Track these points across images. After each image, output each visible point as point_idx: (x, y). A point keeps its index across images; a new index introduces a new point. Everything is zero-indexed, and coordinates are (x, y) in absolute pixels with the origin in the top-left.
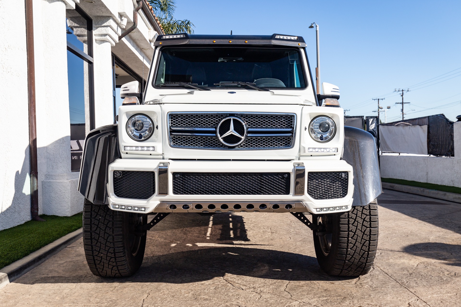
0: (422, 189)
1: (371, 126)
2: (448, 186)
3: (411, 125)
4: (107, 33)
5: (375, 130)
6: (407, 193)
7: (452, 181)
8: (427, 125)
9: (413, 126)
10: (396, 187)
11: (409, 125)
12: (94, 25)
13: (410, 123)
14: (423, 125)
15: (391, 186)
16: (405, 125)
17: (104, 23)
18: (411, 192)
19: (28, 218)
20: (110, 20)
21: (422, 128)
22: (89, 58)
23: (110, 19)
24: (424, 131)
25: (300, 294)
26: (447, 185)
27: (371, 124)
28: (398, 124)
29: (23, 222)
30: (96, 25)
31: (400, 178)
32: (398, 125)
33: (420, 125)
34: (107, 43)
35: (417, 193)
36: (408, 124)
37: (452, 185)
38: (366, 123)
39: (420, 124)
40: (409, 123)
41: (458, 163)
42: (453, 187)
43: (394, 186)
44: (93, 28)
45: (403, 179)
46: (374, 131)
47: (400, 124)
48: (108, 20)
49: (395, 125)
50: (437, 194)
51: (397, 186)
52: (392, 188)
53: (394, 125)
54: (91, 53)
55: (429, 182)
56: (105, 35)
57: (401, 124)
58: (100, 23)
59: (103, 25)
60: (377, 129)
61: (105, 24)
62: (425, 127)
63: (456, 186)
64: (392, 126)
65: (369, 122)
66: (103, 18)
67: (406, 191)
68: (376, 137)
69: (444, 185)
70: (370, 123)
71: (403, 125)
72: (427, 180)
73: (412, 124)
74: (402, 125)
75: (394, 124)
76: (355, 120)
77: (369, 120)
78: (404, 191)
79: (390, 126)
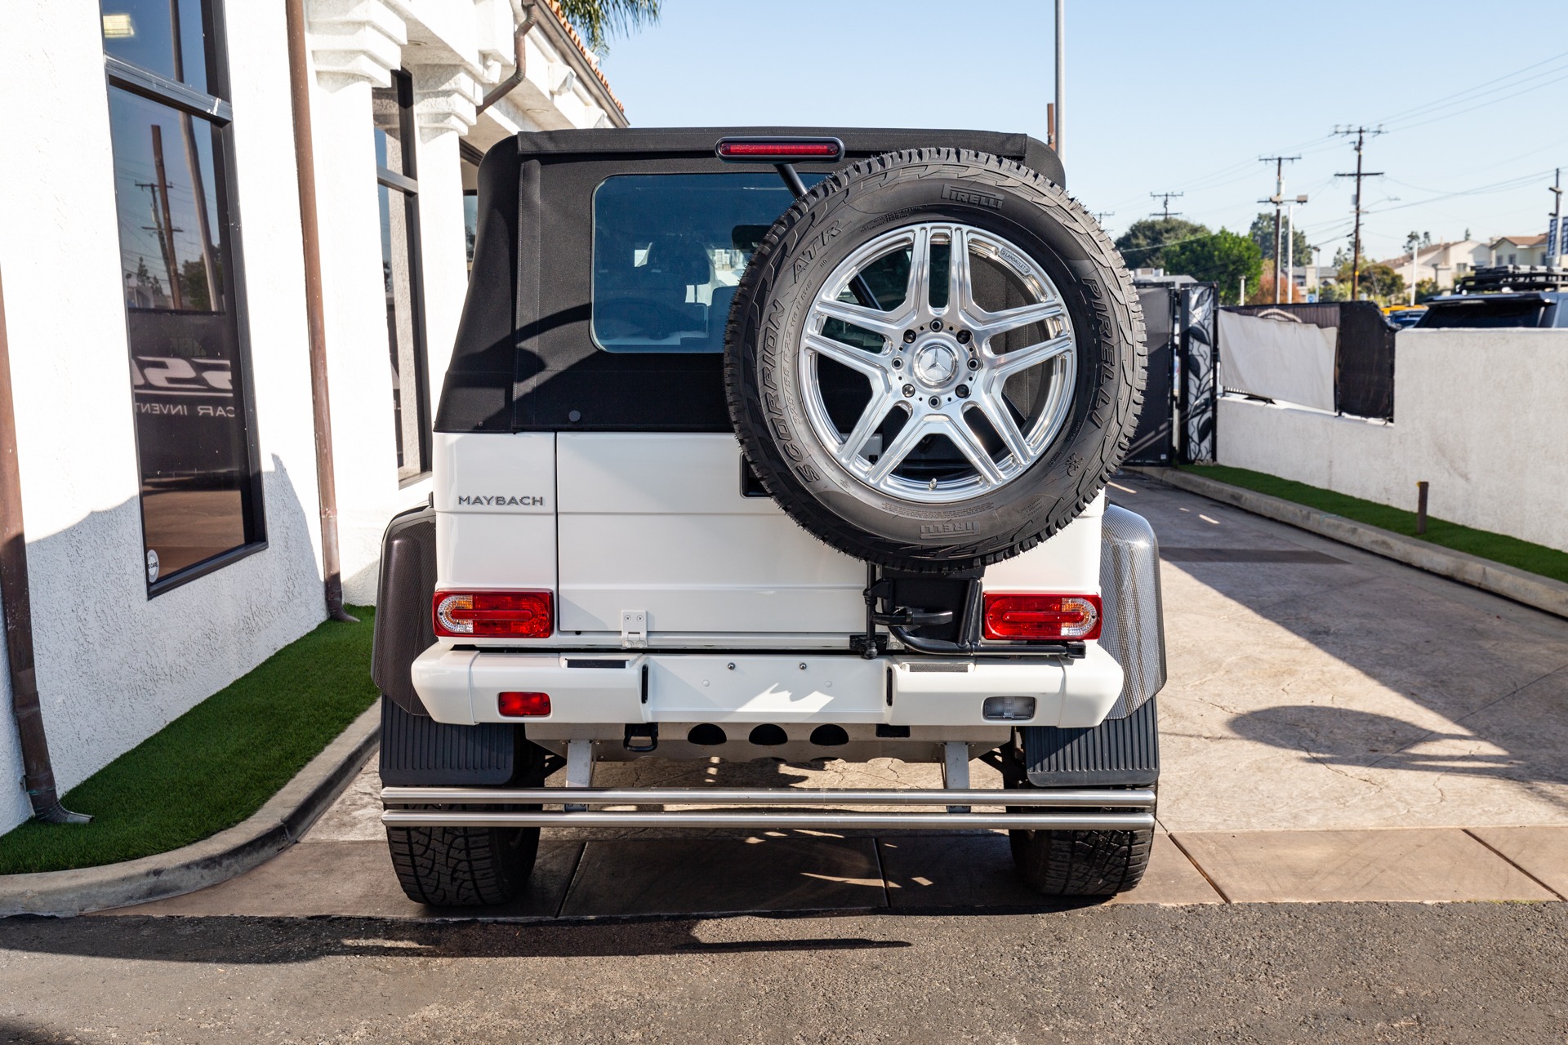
0: (1306, 510)
1: (1194, 312)
2: (1375, 504)
3: (1299, 320)
4: (450, 111)
5: (1206, 323)
6: (1271, 519)
7: (1386, 490)
8: (1335, 326)
9: (1304, 325)
10: (1246, 499)
11: (1294, 321)
12: (415, 90)
13: (1297, 315)
14: (1327, 326)
15: (1233, 497)
16: (1283, 319)
17: (443, 84)
18: (1280, 519)
19: (320, 615)
20: (458, 76)
21: (1324, 335)
22: (408, 183)
23: (458, 73)
24: (1328, 342)
25: (914, 773)
26: (1373, 500)
27: (1198, 304)
28: (1265, 312)
29: (314, 627)
30: (420, 88)
31: (1266, 472)
32: (1267, 315)
33: (1321, 326)
34: (450, 133)
35: (1294, 523)
36: (1291, 316)
37: (1385, 502)
38: (1179, 303)
39: (1320, 322)
40: (1294, 313)
41: (1401, 442)
42: (1387, 507)
43: (1241, 496)
44: (415, 98)
45: (1273, 474)
46: (1203, 327)
47: (1271, 314)
48: (453, 75)
49: (1260, 315)
50: (1338, 527)
51: (1250, 498)
52: (1235, 503)
53: (1256, 316)
54: (409, 169)
55: (1333, 489)
56: (447, 115)
57: (1274, 314)
58: (431, 82)
59: (440, 89)
60: (1212, 321)
61: (446, 87)
62: (1332, 333)
63: (1394, 505)
64: (1253, 318)
65: (1188, 299)
66: (440, 70)
67: (1269, 515)
68: (1209, 345)
69: (1368, 498)
70: (1193, 302)
71: (1280, 318)
72: (1330, 481)
73: (1302, 319)
74: (1276, 317)
75: (1258, 313)
76: (1148, 294)
77: (1191, 292)
78: (1263, 512)
79: (1248, 315)
